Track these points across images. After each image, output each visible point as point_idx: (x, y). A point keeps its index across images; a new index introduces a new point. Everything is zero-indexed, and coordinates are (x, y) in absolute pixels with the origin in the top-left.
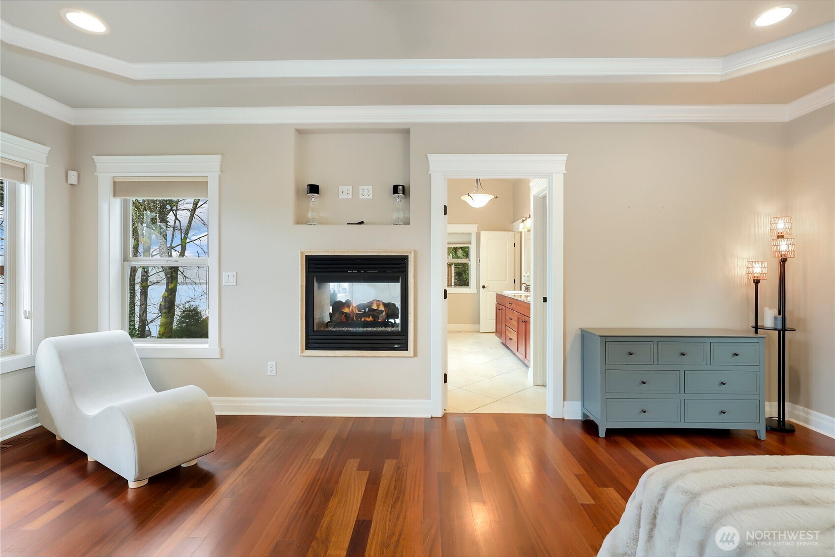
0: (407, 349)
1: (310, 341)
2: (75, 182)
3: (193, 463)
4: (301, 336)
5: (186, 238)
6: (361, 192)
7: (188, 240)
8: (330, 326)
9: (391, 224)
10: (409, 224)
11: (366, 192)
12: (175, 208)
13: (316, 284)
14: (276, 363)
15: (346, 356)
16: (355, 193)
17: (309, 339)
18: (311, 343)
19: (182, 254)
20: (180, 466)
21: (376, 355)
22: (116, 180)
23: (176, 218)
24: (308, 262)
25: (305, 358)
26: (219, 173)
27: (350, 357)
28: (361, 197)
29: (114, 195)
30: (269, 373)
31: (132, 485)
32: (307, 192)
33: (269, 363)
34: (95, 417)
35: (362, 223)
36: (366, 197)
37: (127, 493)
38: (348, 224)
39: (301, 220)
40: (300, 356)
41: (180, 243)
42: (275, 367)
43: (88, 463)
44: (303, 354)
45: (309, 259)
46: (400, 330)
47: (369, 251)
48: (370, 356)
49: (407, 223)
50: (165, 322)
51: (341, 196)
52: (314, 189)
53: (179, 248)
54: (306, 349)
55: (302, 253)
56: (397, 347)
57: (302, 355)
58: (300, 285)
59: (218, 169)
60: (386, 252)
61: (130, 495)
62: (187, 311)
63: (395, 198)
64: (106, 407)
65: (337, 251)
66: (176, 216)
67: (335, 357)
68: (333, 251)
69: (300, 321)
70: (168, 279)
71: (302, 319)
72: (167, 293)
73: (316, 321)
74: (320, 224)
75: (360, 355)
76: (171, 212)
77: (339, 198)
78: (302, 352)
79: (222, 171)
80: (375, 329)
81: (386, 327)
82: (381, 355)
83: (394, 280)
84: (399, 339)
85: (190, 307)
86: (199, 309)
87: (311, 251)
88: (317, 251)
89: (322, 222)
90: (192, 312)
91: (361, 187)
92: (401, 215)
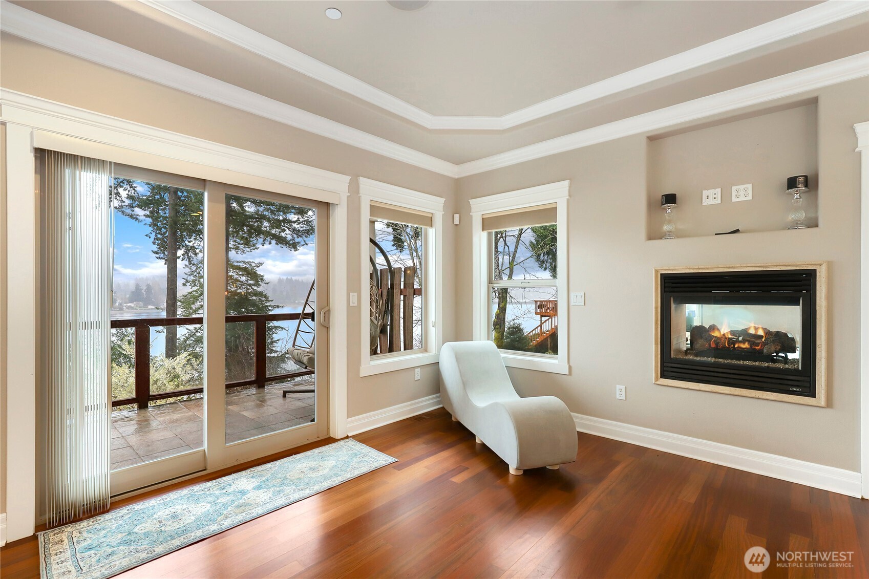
0: (813, 395)
1: (665, 369)
2: (458, 223)
3: (556, 468)
4: (655, 363)
5: (513, 260)
6: (734, 194)
7: (515, 263)
8: (691, 354)
9: (784, 229)
10: (817, 226)
11: (742, 193)
12: (504, 235)
13: (673, 306)
14: (626, 387)
15: (715, 391)
16: (726, 195)
17: (664, 366)
18: (668, 371)
19: (510, 277)
20: (545, 467)
21: (760, 397)
22: (484, 217)
23: (505, 243)
24: (663, 281)
25: (660, 386)
26: (568, 197)
27: (720, 393)
28: (734, 200)
29: (483, 230)
30: (618, 397)
31: (512, 471)
32: (662, 203)
33: (618, 387)
34: (484, 409)
35: (737, 231)
36: (742, 198)
37: (508, 476)
38: (716, 234)
39: (654, 235)
40: (654, 384)
41: (509, 266)
42: (625, 390)
43: (477, 444)
44: (658, 382)
45: (664, 277)
46: (800, 368)
47: (749, 265)
48: (749, 396)
49: (813, 224)
50: (498, 336)
51: (705, 202)
52: (670, 199)
53: (507, 271)
54: (661, 378)
55: (657, 271)
56: (795, 391)
57: (656, 383)
58: (654, 306)
59: (567, 193)
60: (777, 266)
61: (511, 480)
62: (512, 328)
63: (791, 194)
64: (492, 402)
65: (702, 267)
66: (505, 241)
67: (699, 390)
68: (697, 267)
69: (654, 346)
70: (499, 298)
71: (656, 344)
72: (499, 311)
73: (674, 347)
74: (678, 237)
75: (735, 393)
76: (502, 239)
77: (703, 204)
78: (656, 379)
79: (570, 196)
80: (757, 364)
81: (774, 363)
82: (767, 398)
83: (793, 301)
84: (798, 381)
85: (514, 324)
86: (522, 327)
87: (668, 268)
88: (676, 268)
89: (679, 235)
90: (515, 329)
91: (734, 188)
92: (802, 215)
